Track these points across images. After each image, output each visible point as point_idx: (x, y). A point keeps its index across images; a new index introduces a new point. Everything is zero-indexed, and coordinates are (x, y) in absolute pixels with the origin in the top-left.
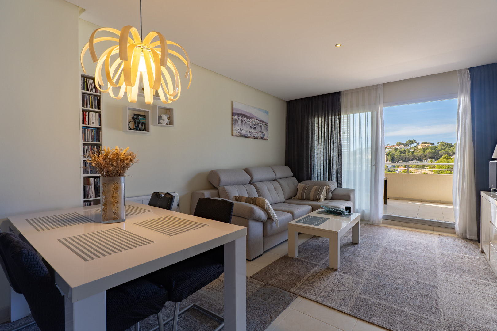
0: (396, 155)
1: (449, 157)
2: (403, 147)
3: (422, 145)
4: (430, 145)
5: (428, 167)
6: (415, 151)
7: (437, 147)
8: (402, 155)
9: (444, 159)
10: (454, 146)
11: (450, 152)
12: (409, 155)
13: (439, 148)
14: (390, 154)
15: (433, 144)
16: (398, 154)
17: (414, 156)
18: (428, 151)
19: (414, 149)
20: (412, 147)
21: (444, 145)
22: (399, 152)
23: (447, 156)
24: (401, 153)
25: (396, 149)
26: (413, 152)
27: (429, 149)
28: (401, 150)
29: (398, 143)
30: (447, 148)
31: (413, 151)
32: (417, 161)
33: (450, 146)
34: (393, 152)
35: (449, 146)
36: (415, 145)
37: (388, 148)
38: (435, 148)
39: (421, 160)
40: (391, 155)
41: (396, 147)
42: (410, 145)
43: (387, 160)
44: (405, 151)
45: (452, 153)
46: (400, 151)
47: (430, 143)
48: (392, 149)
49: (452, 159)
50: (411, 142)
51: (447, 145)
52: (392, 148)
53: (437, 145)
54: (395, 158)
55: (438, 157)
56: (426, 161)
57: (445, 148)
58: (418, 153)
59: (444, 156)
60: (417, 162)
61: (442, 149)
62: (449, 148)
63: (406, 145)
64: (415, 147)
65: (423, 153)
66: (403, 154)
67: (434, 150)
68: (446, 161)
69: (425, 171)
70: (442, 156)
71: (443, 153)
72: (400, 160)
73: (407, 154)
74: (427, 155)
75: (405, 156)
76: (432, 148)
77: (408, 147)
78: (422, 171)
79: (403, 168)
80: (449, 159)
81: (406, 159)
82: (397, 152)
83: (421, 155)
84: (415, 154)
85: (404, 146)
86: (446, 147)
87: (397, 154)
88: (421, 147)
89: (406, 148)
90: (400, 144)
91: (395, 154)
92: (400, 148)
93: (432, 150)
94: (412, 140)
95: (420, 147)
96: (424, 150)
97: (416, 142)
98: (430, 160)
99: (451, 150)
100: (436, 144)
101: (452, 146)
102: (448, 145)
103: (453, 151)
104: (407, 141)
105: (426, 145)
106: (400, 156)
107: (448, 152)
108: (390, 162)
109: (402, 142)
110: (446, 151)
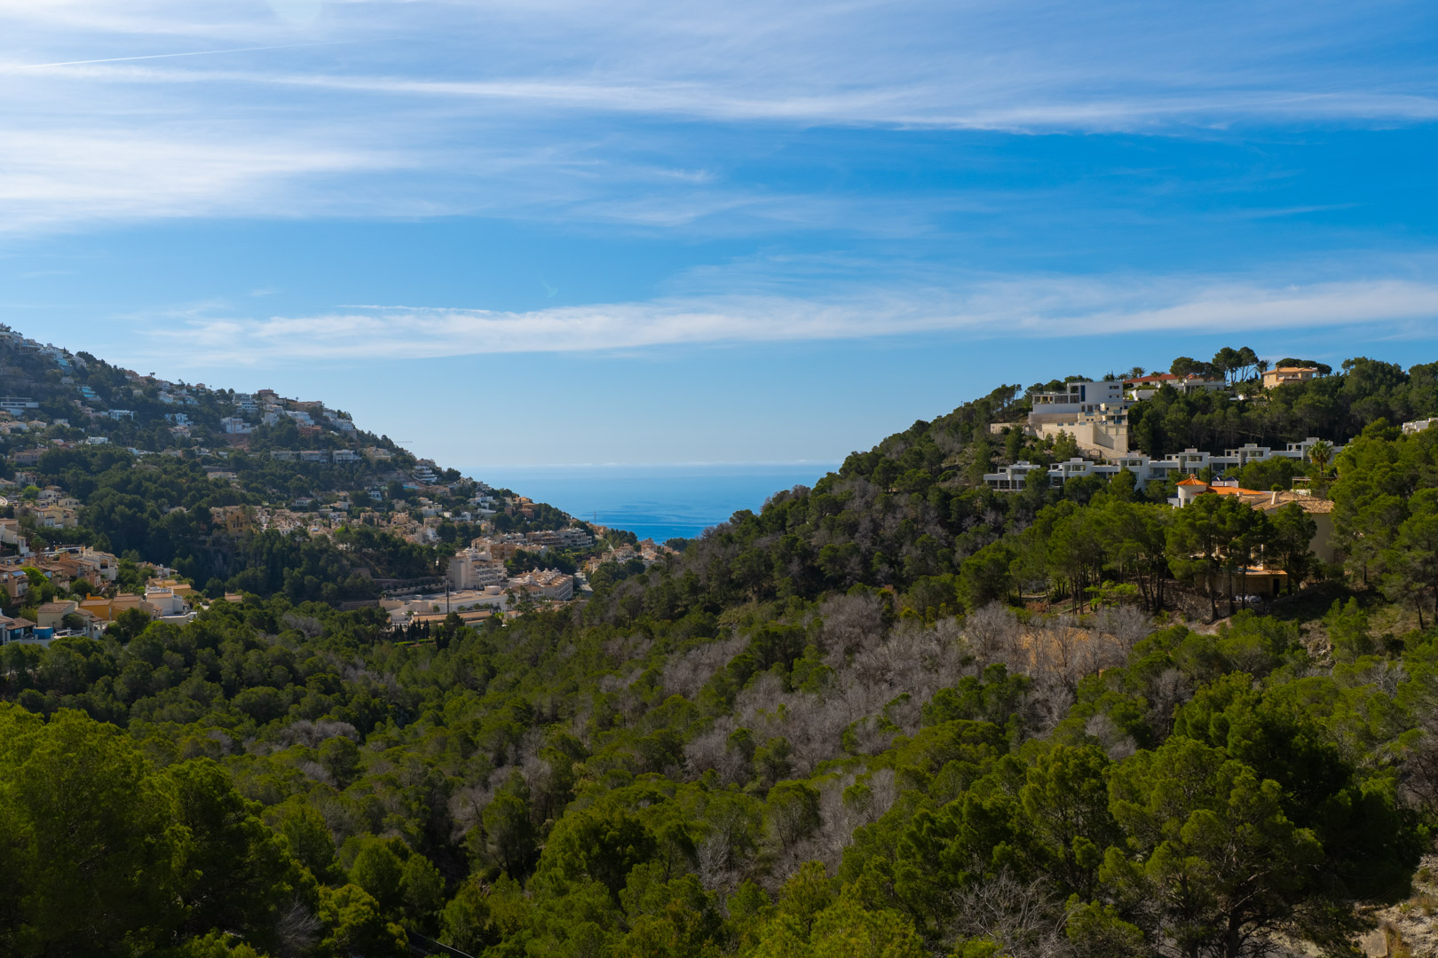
0: (1171, 422)
1: (1392, 429)
2: (1200, 381)
3: (1278, 375)
4: (1314, 375)
5: (1307, 479)
6: (1251, 400)
7: (1342, 384)
8: (1194, 420)
9: (1373, 438)
10: (1408, 377)
11: (1394, 405)
12: (1225, 418)
13: (1349, 388)
14: (1146, 413)
15: (1324, 369)
16: (1181, 416)
17: (1247, 424)
18: (1306, 400)
19: (1248, 393)
20: (1238, 380)
21: (1370, 371)
22: (1182, 405)
23: (1384, 426)
24: (1192, 408)
25: (1169, 391)
26: (1242, 407)
27: (1311, 394)
28: (1193, 397)
29: (1177, 362)
30: (1383, 388)
31: (1244, 402)
32: (1261, 449)
33: (1394, 380)
34: (1159, 405)
35: (1389, 377)
36: (1251, 371)
37: (1136, 385)
38: (1335, 389)
39: (1278, 445)
40: (1148, 418)
41: (1169, 382)
42: (1229, 376)
43: (1132, 446)
44: (1207, 399)
45: (1400, 412)
46: (1188, 403)
47: (1312, 364)
48: (1152, 392)
49: (1405, 438)
50: (1233, 358)
51: (1381, 375)
52: (1154, 387)
53: (1342, 372)
54: (1165, 433)
55: (1348, 431)
56: (1299, 448)
57: (1376, 388)
58: (1266, 412)
59: (1370, 425)
60: (1261, 454)
61: (1362, 393)
62: (1390, 387)
63: (1212, 371)
64: (1251, 381)
65: (1287, 411)
66: (1198, 414)
67: (1331, 396)
68: (1380, 447)
69: (1296, 495)
70: (1363, 424)
71: (1367, 411)
72: (1184, 442)
73: (1219, 412)
74: (1301, 419)
75: (1210, 422)
76: (1321, 388)
77: (1220, 383)
78: (1282, 498)
79: (1198, 483)
80: (1392, 437)
81: (1212, 437)
82: (1175, 405)
83: (1275, 419)
84: (1252, 415)
85: (1206, 378)
86: (1377, 381)
87: (1174, 414)
88: (1277, 384)
89: (1213, 384)
90: (1184, 366)
91: (1168, 417)
92: (1188, 388)
93: (1322, 398)
94: (1237, 348)
95: (1271, 382)
96: (1289, 393)
97: (1256, 360)
98: (1312, 442)
99: (1400, 397)
100: (1337, 369)
101: (1402, 378)
102: (1385, 374)
103: (1405, 400)
104: (1217, 355)
105: (1295, 374)
106: (1188, 423)
107: (1387, 406)
108: (1144, 453)
109: (1196, 359)
110: (1378, 403)
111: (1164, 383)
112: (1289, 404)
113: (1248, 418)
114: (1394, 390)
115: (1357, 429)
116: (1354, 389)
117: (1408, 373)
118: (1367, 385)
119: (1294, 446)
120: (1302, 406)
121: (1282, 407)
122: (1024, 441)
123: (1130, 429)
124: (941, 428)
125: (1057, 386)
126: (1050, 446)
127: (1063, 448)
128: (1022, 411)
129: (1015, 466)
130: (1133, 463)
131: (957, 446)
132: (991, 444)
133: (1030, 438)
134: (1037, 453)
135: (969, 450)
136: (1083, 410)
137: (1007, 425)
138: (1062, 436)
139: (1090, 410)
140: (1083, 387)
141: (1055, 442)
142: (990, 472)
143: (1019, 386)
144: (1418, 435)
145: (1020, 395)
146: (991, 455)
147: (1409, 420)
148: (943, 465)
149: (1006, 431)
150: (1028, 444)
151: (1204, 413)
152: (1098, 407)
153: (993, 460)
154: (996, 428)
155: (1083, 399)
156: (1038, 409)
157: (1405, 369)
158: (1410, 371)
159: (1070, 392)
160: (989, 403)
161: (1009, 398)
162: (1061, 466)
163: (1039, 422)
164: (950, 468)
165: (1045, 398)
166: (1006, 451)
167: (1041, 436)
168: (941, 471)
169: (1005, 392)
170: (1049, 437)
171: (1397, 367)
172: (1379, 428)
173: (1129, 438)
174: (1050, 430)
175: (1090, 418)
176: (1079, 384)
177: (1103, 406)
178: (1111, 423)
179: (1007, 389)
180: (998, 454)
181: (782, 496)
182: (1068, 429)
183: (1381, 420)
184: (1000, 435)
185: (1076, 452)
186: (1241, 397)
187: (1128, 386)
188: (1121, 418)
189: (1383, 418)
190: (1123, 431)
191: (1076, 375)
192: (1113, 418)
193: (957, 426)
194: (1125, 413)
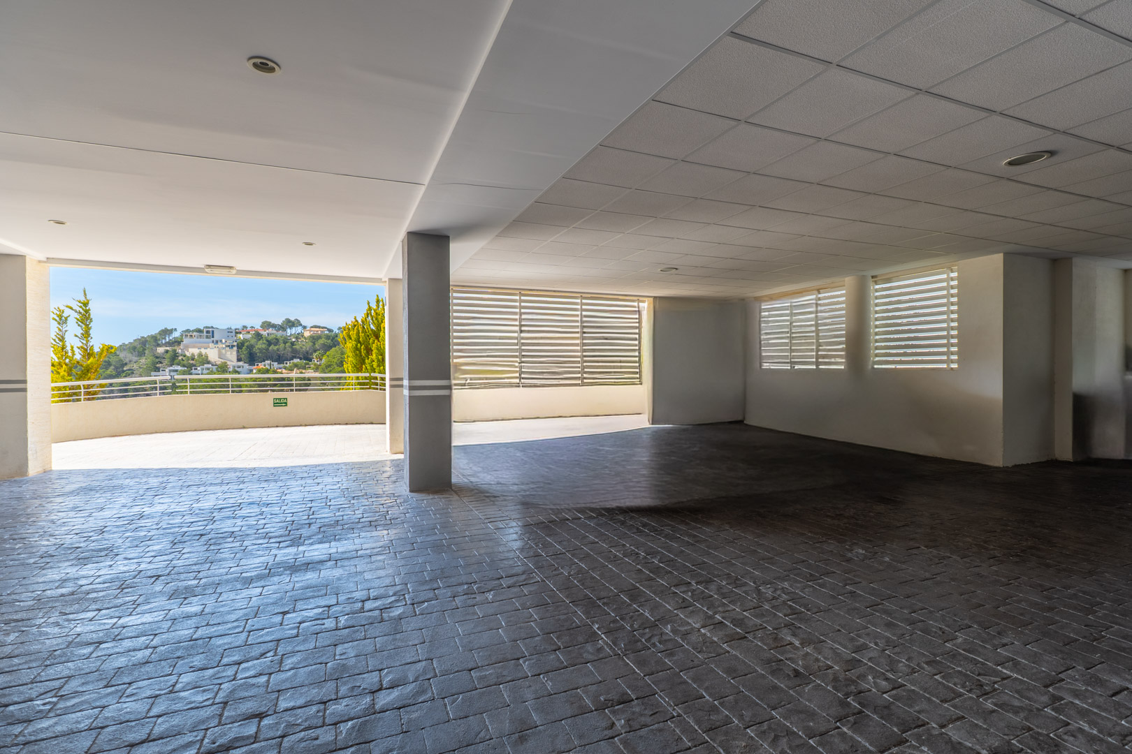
0: (259, 349)
2: (274, 332)
3: (310, 331)
4: (326, 332)
6: (298, 341)
7: (336, 336)
8: (270, 348)
12: (285, 348)
14: (246, 344)
15: (330, 331)
16: (264, 346)
17: (295, 351)
18: (321, 341)
19: (297, 338)
20: (293, 333)
22: (264, 341)
24: (269, 343)
25: (259, 336)
26: (293, 344)
27: (323, 339)
28: (270, 339)
29: (264, 323)
31: (295, 342)
34: (253, 342)
36: (299, 329)
37: (242, 332)
38: (334, 338)
40: (247, 346)
41: (259, 331)
42: (289, 330)
43: (239, 360)
44: (277, 339)
46: (267, 341)
47: (326, 328)
48: (250, 336)
50: (290, 324)
52: (251, 334)
53: (337, 331)
54: (256, 354)
58: (303, 345)
63: (282, 328)
64: (298, 333)
65: (313, 346)
66: (272, 346)
67: (332, 341)
72: (265, 358)
75: (278, 350)
76: (328, 337)
77: (284, 333)
81: (279, 356)
82: (261, 341)
83: (308, 349)
84: (297, 347)
85: (277, 331)
87: (261, 345)
88: (309, 335)
89: (280, 334)
90: (267, 325)
91: (257, 347)
92: (268, 334)
93: (328, 341)
94: (292, 319)
95: (307, 334)
96: (314, 339)
97: (301, 325)
100: (336, 331)
104: (283, 321)
105: (317, 331)
106: (267, 350)
108: (245, 363)
109: (273, 322)
111: (256, 332)
112: (314, 344)
120: (319, 344)
121: (311, 344)
122: (178, 357)
123: (238, 352)
124: (124, 350)
125: (199, 331)
126: (193, 359)
127: (201, 360)
128: (178, 342)
129: (171, 368)
130: (239, 367)
131: (135, 359)
132: (157, 358)
133: (182, 355)
134: (185, 362)
135: (143, 360)
136: (213, 342)
137: (168, 348)
138: (200, 355)
139: (217, 342)
140: (213, 332)
141: (196, 357)
142: (155, 371)
143: (176, 329)
145: (176, 334)
146: (157, 363)
148: (125, 369)
149: (167, 352)
150: (180, 358)
151: (275, 345)
152: (221, 341)
153: (158, 365)
154: (160, 350)
155: (213, 337)
156: (186, 341)
159: (209, 333)
160: (156, 337)
161: (169, 335)
162: (199, 368)
163: (187, 347)
164: (129, 370)
165: (192, 336)
166: (166, 362)
167: (188, 354)
168: (124, 371)
169: (167, 332)
170: (193, 355)
173: (238, 356)
174: (194, 351)
175: (217, 346)
176: (211, 330)
177: (224, 341)
178: (228, 349)
179: (168, 330)
180: (161, 363)
182: (203, 351)
184: (163, 354)
185: (209, 362)
186: (294, 340)
187: (237, 333)
188: (233, 346)
190: (235, 353)
191: (210, 326)
192: (229, 346)
193: (134, 348)
194: (235, 344)
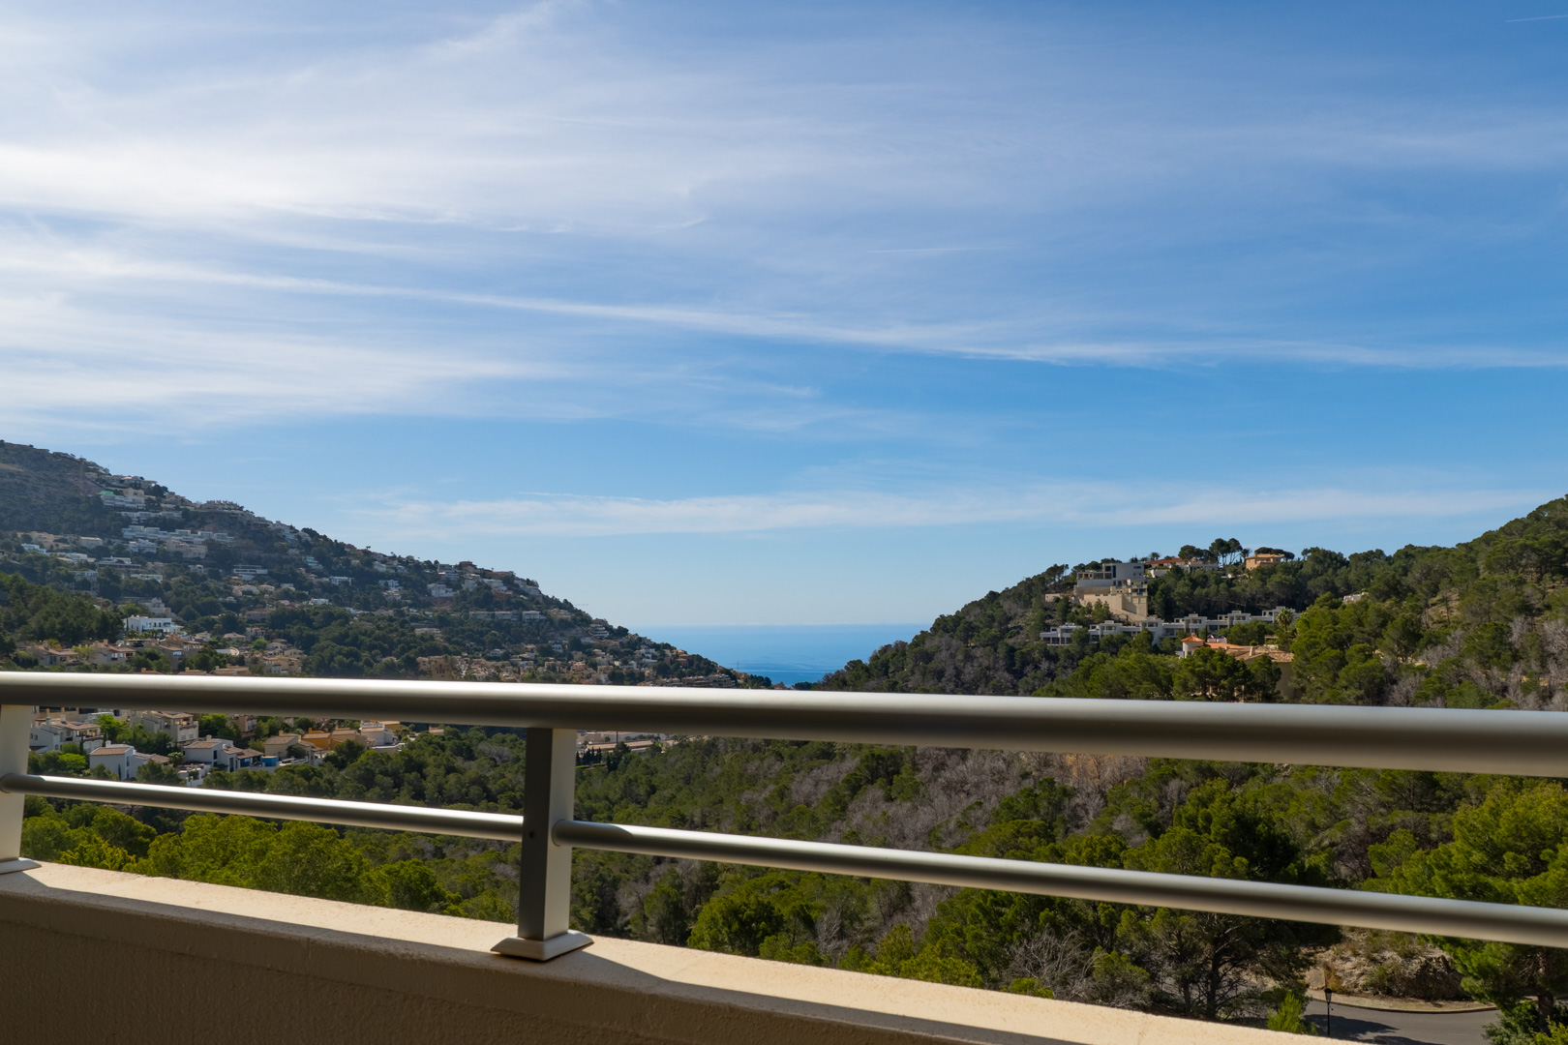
0: (1179, 594)
1: (1336, 601)
2: (1200, 563)
3: (1257, 559)
4: (1282, 560)
5: (1275, 637)
6: (1237, 578)
7: (1301, 567)
8: (1196, 592)
9: (1321, 607)
10: (1348, 562)
11: (1338, 583)
12: (1218, 591)
13: (1307, 570)
14: (1160, 588)
15: (1289, 556)
16: (1186, 589)
17: (1234, 596)
18: (1276, 578)
19: (1235, 573)
20: (1228, 563)
21: (1321, 558)
22: (1187, 581)
23: (1331, 598)
24: (1194, 584)
25: (1178, 572)
26: (1230, 583)
27: (1279, 574)
28: (1194, 576)
29: (1183, 549)
30: (1331, 570)
31: (1232, 579)
32: (1244, 614)
33: (1338, 564)
34: (1170, 581)
35: (1334, 562)
36: (1236, 557)
37: (1154, 566)
38: (1297, 570)
39: (1256, 612)
40: (1162, 591)
41: (1178, 564)
42: (1221, 559)
43: (1151, 612)
44: (1205, 577)
45: (1343, 588)
46: (1191, 580)
47: (1280, 552)
48: (1165, 571)
49: (1344, 607)
50: (1225, 546)
51: (1329, 561)
52: (1167, 568)
53: (1302, 558)
54: (1175, 602)
55: (1306, 601)
56: (1271, 614)
57: (1326, 570)
58: (1247, 586)
59: (1322, 597)
60: (1244, 618)
61: (1316, 574)
62: (1335, 569)
63: (1210, 555)
64: (1237, 564)
65: (1262, 586)
66: (1199, 588)
67: (1294, 576)
68: (1326, 613)
69: (1267, 648)
70: (1316, 596)
71: (1319, 587)
72: (1190, 609)
73: (1213, 587)
74: (1272, 593)
75: (1207, 594)
76: (1287, 569)
77: (1215, 565)
78: (1256, 651)
79: (1197, 640)
80: (1335, 606)
81: (1209, 606)
82: (1182, 582)
83: (1254, 593)
84: (1237, 589)
85: (1204, 561)
86: (1326, 565)
87: (1181, 588)
88: (1256, 566)
89: (1208, 566)
90: (1188, 552)
91: (1177, 590)
92: (1191, 568)
93: (1287, 577)
94: (1227, 539)
95: (1251, 565)
96: (1264, 573)
97: (1240, 548)
98: (1280, 610)
99: (1343, 577)
100: (1298, 556)
101: (1344, 563)
102: (1332, 560)
103: (1346, 579)
104: (1213, 544)
105: (1268, 559)
106: (1191, 595)
107: (1333, 583)
108: (1159, 617)
109: (1197, 547)
110: (1326, 581)
111: (1174, 564)
112: (1264, 581)
113: (1234, 592)
114: (1338, 571)
115: (1312, 599)
116: (1310, 571)
117: (1348, 559)
118: (1319, 567)
119: (1267, 612)
120: (1273, 583)
121: (1259, 583)
122: (1071, 608)
123: (1149, 599)
124: (1008, 597)
125: (1095, 566)
126: (1090, 611)
127: (1099, 613)
128: (1068, 584)
129: (1064, 627)
130: (1151, 625)
131: (1020, 611)
132: (1046, 609)
133: (1075, 605)
134: (1080, 617)
135: (1029, 614)
136: (1115, 584)
137: (1058, 595)
138: (1099, 604)
139: (1120, 584)
140: (1114, 567)
141: (1093, 608)
142: (1045, 631)
143: (1067, 565)
144: (1353, 605)
145: (1068, 572)
146: (1046, 618)
147: (1348, 594)
148: (1010, 626)
149: (1057, 600)
150: (1073, 610)
151: (1203, 587)
152: (1126, 582)
153: (1047, 621)
154: (1049, 597)
155: (1115, 576)
156: (1081, 583)
157: (1346, 556)
158: (1350, 557)
159: (1105, 571)
160: (1044, 579)
161: (1059, 575)
162: (1098, 627)
163: (1082, 593)
164: (1015, 628)
165: (1086, 575)
166: (1057, 615)
167: (1083, 603)
168: (1008, 630)
169: (1056, 570)
170: (1089, 604)
171: (1340, 555)
172: (1326, 600)
173: (1149, 606)
174: (1090, 599)
175: (1119, 590)
176: (1111, 565)
177: (1129, 581)
178: (1135, 594)
179: (1058, 567)
180: (1051, 617)
181: (886, 649)
182: (1103, 599)
183: (1328, 594)
184: (1052, 603)
185: (1110, 617)
186: (1230, 576)
187: (1148, 567)
188: (1142, 590)
189: (1329, 593)
190: (1144, 601)
191: (1110, 558)
192: (1136, 590)
193: (1020, 596)
194: (1145, 586)
